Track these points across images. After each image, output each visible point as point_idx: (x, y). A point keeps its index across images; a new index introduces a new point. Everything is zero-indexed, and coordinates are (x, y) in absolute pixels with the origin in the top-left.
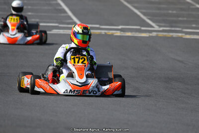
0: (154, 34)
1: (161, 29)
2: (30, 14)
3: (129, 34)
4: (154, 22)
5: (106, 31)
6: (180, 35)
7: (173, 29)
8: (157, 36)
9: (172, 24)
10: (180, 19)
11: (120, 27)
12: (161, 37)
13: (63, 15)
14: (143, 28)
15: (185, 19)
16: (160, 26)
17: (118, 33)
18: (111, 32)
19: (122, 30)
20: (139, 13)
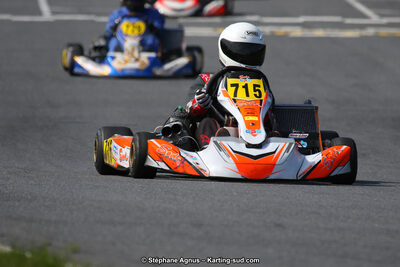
0: (370, 32)
1: (385, 21)
3: (319, 33)
8: (377, 37)
11: (301, 19)
12: (384, 38)
14: (349, 21)
16: (382, 16)
17: (297, 32)
19: (305, 25)
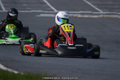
0: (101, 16)
1: (105, 13)
2: (25, 5)
3: (86, 16)
4: (100, 9)
5: (73, 15)
6: (116, 16)
7: (112, 13)
8: (103, 17)
9: (111, 10)
10: (115, 7)
11: (80, 12)
12: (105, 18)
13: (45, 5)
14: (94, 13)
15: (118, 7)
16: (104, 11)
17: (80, 16)
18: (75, 15)
19: (81, 14)
20: (90, 4)
